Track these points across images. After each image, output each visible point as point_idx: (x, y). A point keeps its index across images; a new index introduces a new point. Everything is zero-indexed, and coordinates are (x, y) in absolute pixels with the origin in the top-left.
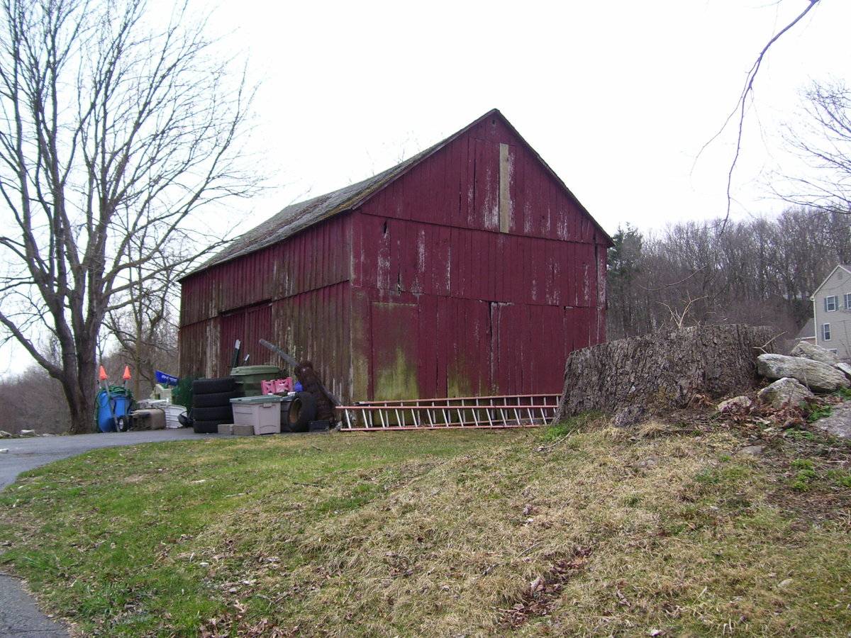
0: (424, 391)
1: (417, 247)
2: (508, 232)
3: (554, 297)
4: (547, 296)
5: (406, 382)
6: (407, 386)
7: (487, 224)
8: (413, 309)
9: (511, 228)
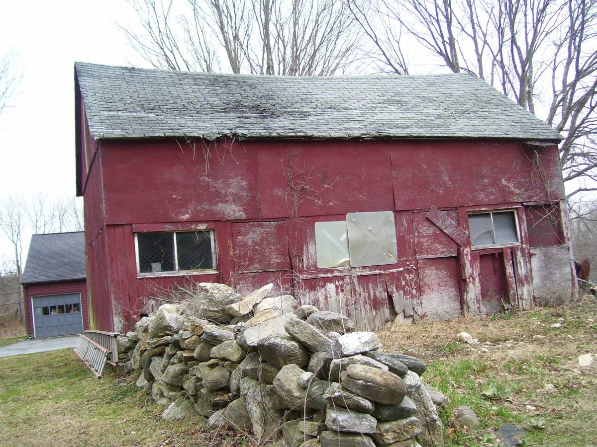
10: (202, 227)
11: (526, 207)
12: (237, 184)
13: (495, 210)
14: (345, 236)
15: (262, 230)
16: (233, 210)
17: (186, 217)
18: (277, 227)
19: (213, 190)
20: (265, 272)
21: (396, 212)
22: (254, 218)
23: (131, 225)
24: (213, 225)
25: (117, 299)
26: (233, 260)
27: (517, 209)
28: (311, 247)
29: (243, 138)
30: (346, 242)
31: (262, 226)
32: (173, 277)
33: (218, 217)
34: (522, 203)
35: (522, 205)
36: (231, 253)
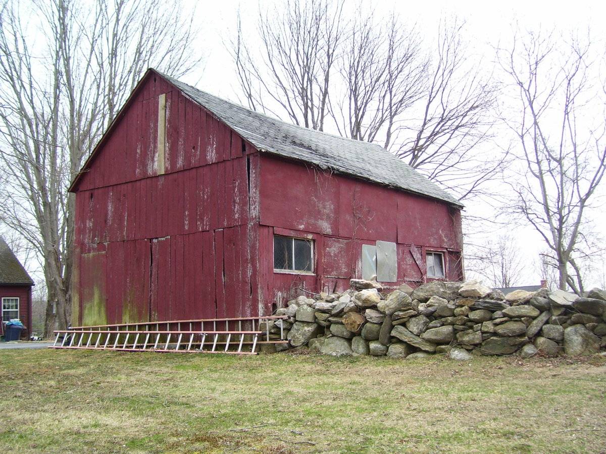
0: (110, 319)
1: (106, 206)
2: (164, 173)
3: (205, 223)
4: (199, 223)
5: (99, 312)
6: (100, 316)
7: (150, 172)
8: (103, 256)
9: (166, 169)
10: (310, 237)
11: (449, 252)
12: (328, 207)
13: (435, 251)
14: (375, 258)
15: (339, 245)
16: (326, 227)
17: (302, 227)
18: (347, 244)
19: (317, 208)
20: (339, 278)
21: (397, 243)
22: (335, 236)
23: (273, 227)
24: (315, 237)
25: (262, 288)
26: (323, 266)
27: (444, 252)
28: (360, 263)
29: (337, 172)
30: (375, 262)
31: (338, 242)
32: (293, 275)
33: (318, 231)
34: (447, 249)
35: (447, 250)
36: (323, 261)
